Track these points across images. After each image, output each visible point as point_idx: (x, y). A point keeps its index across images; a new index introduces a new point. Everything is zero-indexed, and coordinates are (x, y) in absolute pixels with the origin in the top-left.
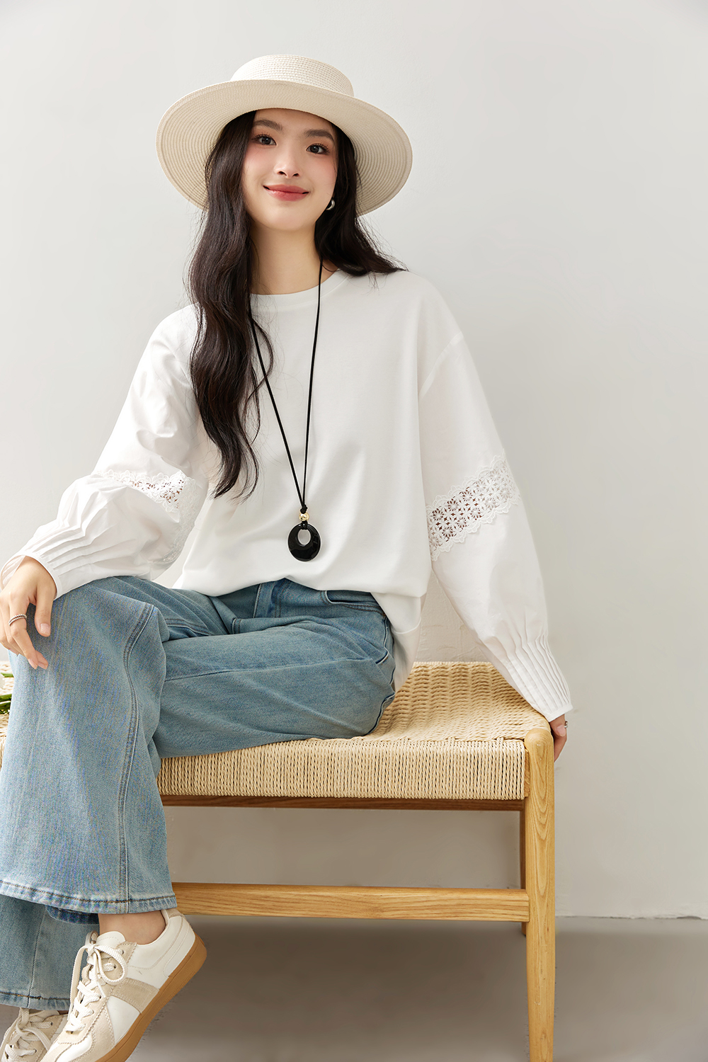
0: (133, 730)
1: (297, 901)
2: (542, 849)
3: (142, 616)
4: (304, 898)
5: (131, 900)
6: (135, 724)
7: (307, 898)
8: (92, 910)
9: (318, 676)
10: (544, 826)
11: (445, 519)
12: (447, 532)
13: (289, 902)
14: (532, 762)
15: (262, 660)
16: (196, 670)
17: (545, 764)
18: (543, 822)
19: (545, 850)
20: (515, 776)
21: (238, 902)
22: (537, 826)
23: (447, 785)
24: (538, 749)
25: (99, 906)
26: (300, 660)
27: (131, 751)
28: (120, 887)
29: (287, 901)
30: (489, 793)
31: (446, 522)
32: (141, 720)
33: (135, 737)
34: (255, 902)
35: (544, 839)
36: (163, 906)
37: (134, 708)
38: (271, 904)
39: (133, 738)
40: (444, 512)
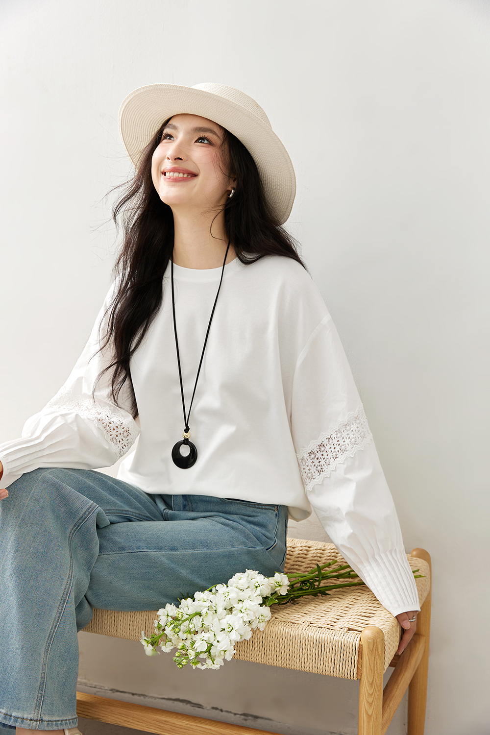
0: (66, 594)
1: (188, 729)
2: (368, 722)
3: (85, 513)
4: (192, 727)
5: (42, 720)
6: (68, 589)
7: (194, 727)
8: (11, 723)
9: (219, 560)
10: (371, 704)
11: (318, 459)
12: (319, 468)
13: (181, 728)
14: (364, 653)
15: (176, 544)
16: (122, 549)
17: (374, 656)
18: (371, 701)
19: (371, 723)
20: (350, 662)
21: (147, 722)
22: (366, 703)
23: (298, 660)
24: (369, 643)
25: (16, 721)
26: (207, 546)
27: (62, 609)
28: (36, 709)
29: (180, 727)
30: (329, 672)
31: (318, 461)
32: (73, 588)
33: (67, 599)
34: (158, 723)
35: (370, 714)
36: (64, 727)
37: (70, 577)
38: (169, 727)
39: (65, 599)
40: (317, 453)
